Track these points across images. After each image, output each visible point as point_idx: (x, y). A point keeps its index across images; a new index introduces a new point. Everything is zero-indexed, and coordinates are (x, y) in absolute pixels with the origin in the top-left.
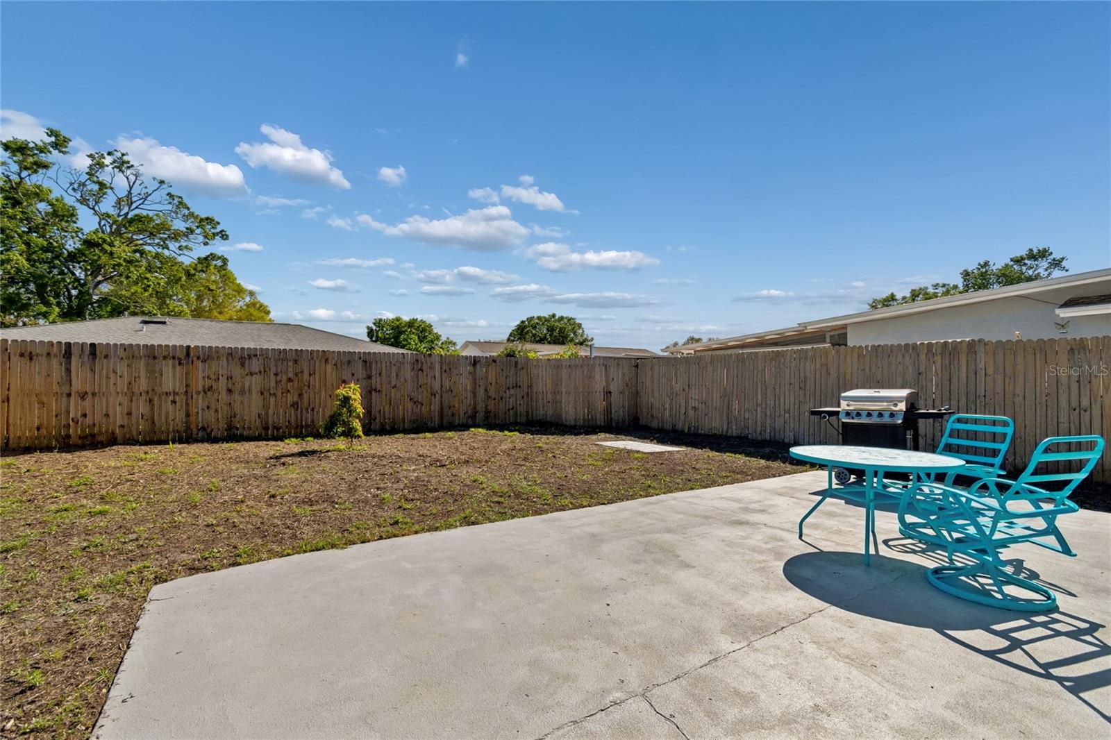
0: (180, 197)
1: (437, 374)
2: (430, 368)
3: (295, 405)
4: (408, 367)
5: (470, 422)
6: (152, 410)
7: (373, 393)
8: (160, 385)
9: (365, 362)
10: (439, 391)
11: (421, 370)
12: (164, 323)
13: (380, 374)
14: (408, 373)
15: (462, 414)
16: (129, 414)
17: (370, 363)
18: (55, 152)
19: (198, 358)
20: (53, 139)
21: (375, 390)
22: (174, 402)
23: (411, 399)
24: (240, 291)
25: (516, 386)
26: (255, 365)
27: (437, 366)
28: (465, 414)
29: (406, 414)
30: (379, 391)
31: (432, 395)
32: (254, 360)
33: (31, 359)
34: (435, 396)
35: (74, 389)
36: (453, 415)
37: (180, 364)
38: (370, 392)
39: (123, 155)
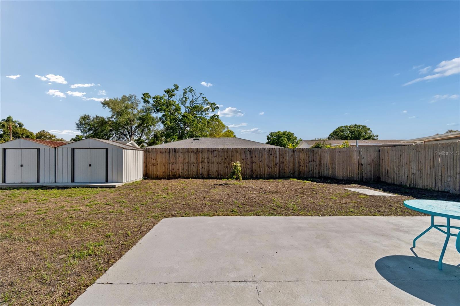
0: (205, 98)
1: (278, 156)
2: (275, 153)
3: (227, 167)
4: (266, 153)
5: (292, 175)
6: (189, 168)
7: (253, 163)
8: (190, 160)
9: (250, 152)
10: (278, 163)
11: (271, 154)
12: (199, 140)
13: (256, 156)
14: (266, 156)
15: (288, 172)
16: (183, 169)
17: (252, 152)
18: (176, 91)
19: (200, 152)
20: (175, 87)
21: (254, 162)
22: (194, 166)
23: (267, 166)
24: (224, 126)
25: (313, 161)
26: (215, 154)
27: (278, 153)
28: (290, 172)
29: (265, 171)
30: (255, 163)
31: (276, 164)
32: (215, 152)
33: (162, 153)
34: (277, 165)
35: (171, 162)
36: (285, 173)
37: (195, 154)
38: (252, 163)
39: (191, 88)
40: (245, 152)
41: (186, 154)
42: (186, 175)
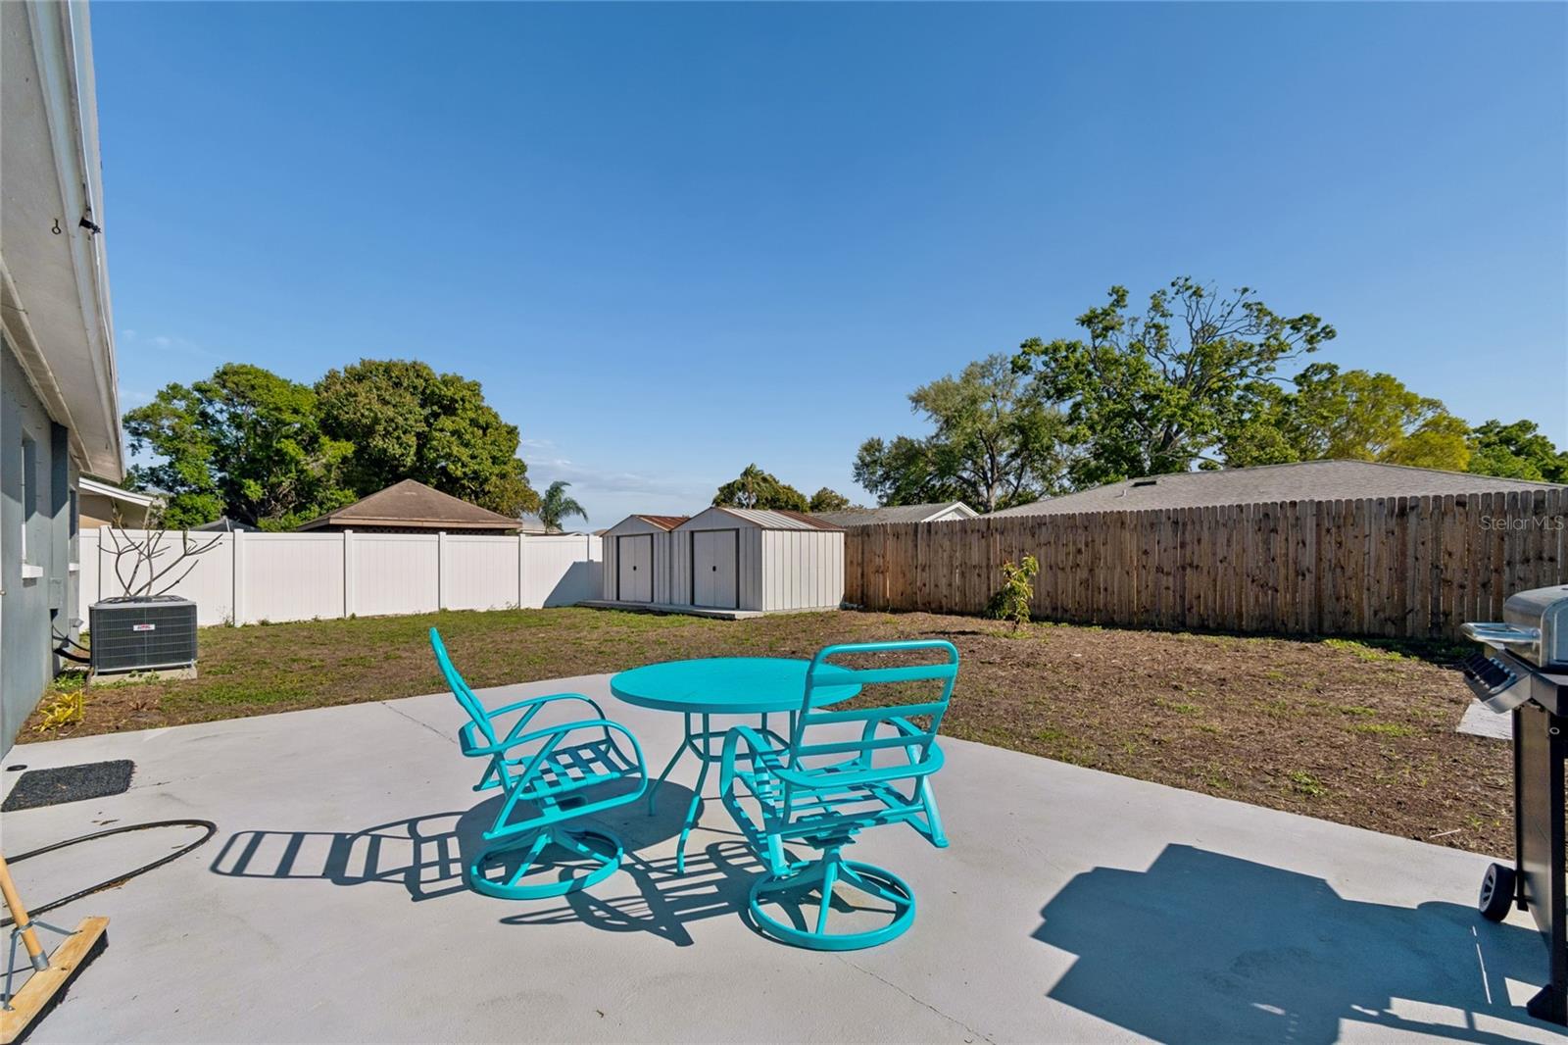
1: (1310, 538)
2: (1295, 526)
4: (1250, 528)
5: (1390, 629)
6: (965, 581)
7: (1188, 570)
8: (970, 558)
9: (1176, 523)
10: (1313, 568)
11: (1274, 531)
12: (1154, 483)
13: (1199, 541)
14: (1252, 538)
15: (1367, 613)
16: (950, 585)
17: (1185, 524)
18: (1118, 310)
19: (996, 530)
20: (1115, 297)
21: (1191, 565)
22: (979, 575)
23: (1253, 581)
25: (1541, 558)
27: (1310, 523)
28: (1376, 613)
29: (1244, 603)
30: (1197, 567)
31: (1297, 576)
34: (1304, 575)
35: (919, 563)
36: (1347, 613)
37: (983, 537)
38: (1184, 568)
40: (1152, 525)
41: (957, 539)
42: (956, 605)
